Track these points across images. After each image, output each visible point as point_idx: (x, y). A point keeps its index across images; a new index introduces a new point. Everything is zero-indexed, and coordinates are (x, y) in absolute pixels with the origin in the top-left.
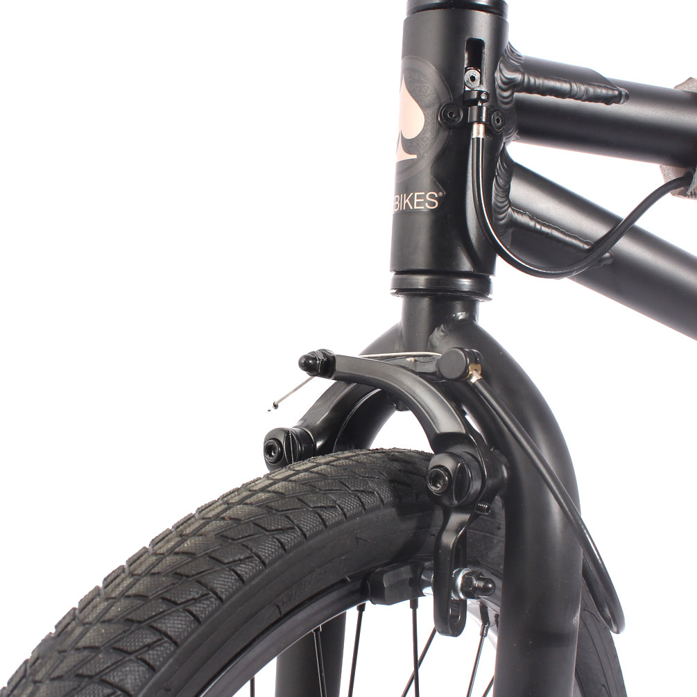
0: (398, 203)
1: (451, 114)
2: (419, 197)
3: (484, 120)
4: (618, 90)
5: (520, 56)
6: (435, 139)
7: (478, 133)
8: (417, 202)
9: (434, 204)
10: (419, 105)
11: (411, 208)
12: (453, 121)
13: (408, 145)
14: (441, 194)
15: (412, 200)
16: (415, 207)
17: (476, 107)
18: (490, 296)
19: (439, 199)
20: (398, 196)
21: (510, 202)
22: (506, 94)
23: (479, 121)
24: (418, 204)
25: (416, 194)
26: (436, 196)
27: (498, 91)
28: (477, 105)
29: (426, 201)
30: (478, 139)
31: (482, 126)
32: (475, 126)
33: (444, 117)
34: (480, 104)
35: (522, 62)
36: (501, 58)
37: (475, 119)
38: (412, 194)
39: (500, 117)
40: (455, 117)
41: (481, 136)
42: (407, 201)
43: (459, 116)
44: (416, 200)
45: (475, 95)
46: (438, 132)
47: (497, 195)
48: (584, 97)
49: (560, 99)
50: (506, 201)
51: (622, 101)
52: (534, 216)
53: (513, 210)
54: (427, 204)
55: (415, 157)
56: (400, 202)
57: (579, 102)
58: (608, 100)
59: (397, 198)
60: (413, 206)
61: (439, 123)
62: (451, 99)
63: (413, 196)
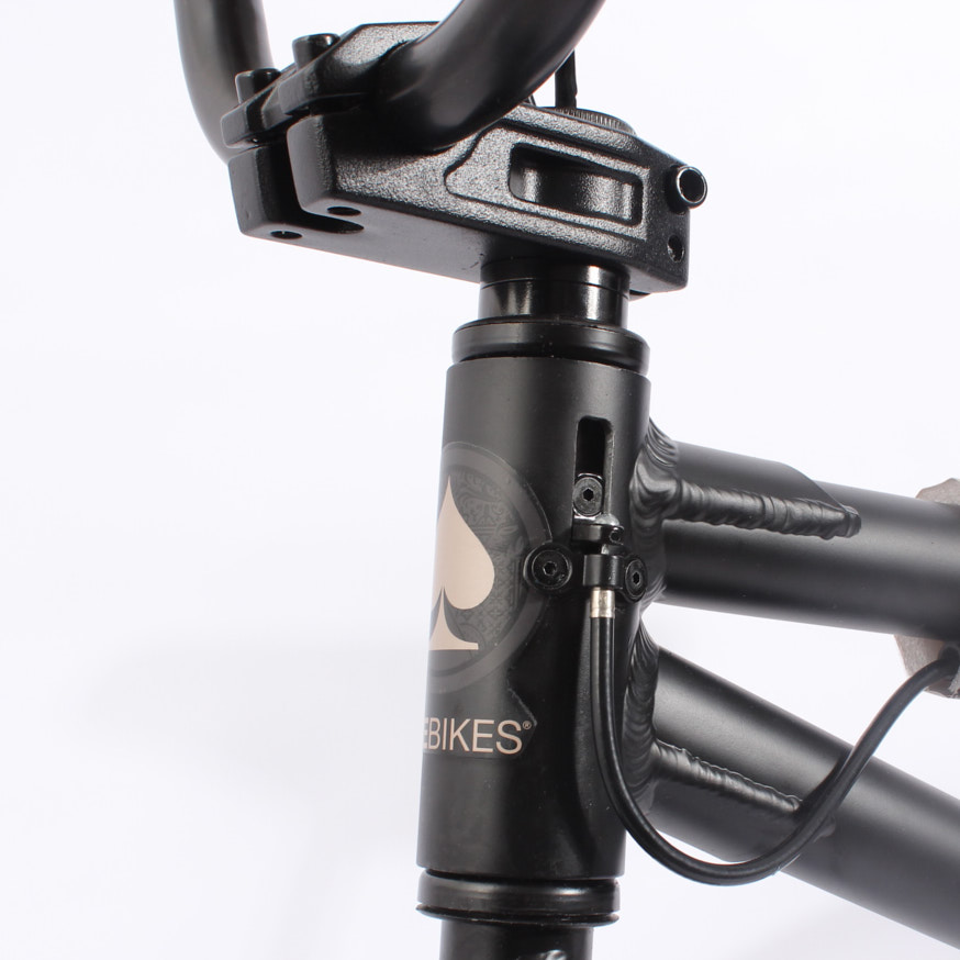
0: (436, 733)
1: (549, 568)
2: (482, 728)
3: (613, 583)
4: (844, 511)
5: (671, 447)
6: (515, 615)
7: (603, 608)
8: (479, 739)
9: (514, 745)
10: (484, 543)
11: (467, 749)
12: (554, 582)
13: (459, 620)
14: (527, 724)
15: (468, 733)
16: (475, 749)
17: (597, 556)
18: (615, 913)
19: (522, 735)
20: (437, 720)
21: (653, 731)
22: (649, 522)
23: (604, 586)
24: (481, 743)
25: (477, 722)
26: (519, 729)
27: (635, 517)
28: (599, 552)
29: (497, 737)
30: (603, 620)
31: (609, 594)
32: (597, 593)
33: (535, 571)
34: (605, 551)
35: (675, 458)
36: (640, 455)
37: (596, 580)
38: (467, 721)
39: (640, 570)
40: (557, 574)
41: (609, 614)
42: (458, 733)
43: (566, 573)
44: (476, 735)
45: (596, 535)
46: (522, 602)
47: (631, 719)
48: (787, 524)
49: (744, 530)
50: (647, 728)
51: (849, 533)
52: (699, 753)
53: (659, 745)
54: (498, 744)
55: (474, 646)
56: (441, 733)
57: (777, 534)
58: (826, 529)
59: (435, 723)
60: (470, 746)
61: (525, 584)
62: (548, 538)
63: (471, 725)
